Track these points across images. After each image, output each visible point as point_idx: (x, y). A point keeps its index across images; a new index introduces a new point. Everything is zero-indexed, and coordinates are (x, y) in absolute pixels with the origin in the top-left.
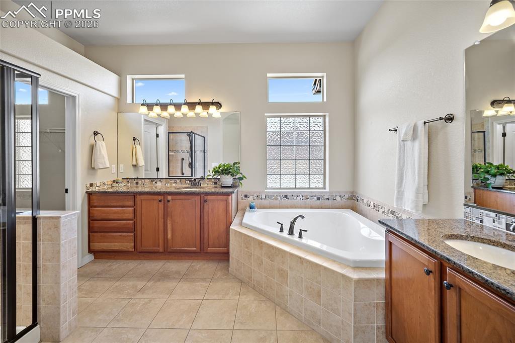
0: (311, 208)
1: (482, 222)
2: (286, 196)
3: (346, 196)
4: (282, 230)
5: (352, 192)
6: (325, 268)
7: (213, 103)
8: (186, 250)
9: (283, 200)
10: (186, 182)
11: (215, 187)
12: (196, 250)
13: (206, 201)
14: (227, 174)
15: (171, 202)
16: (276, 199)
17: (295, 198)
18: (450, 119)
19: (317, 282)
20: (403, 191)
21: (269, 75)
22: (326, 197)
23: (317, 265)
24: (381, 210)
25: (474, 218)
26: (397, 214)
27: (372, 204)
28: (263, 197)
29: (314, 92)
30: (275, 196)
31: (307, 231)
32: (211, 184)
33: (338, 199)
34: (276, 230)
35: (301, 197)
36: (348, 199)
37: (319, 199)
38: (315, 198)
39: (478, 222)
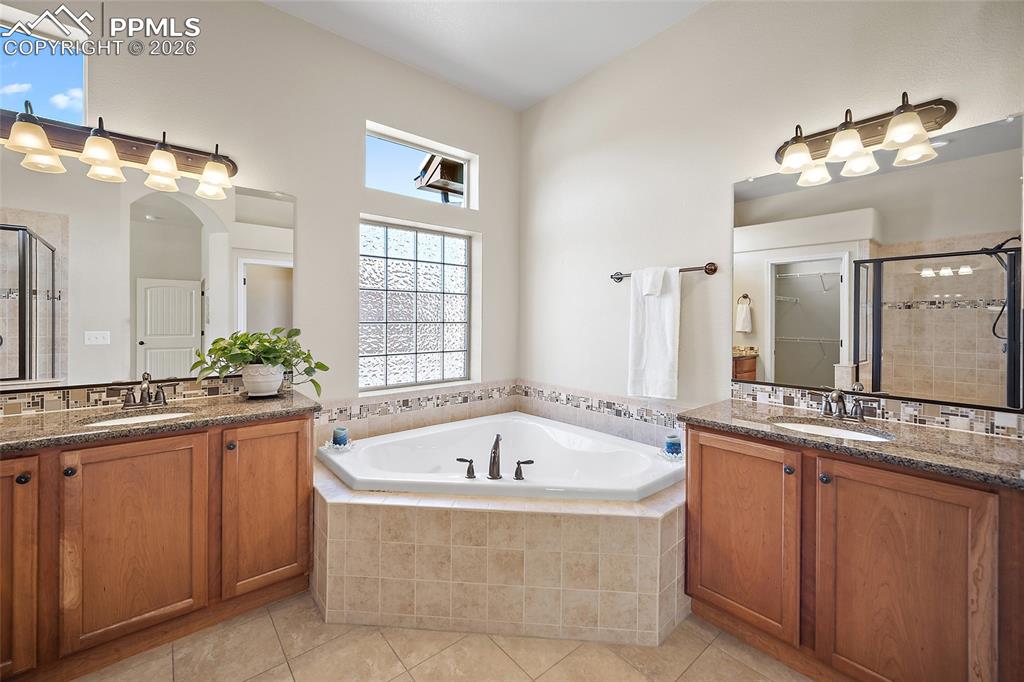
0: (453, 419)
1: (755, 399)
2: (406, 403)
3: (508, 389)
4: (471, 473)
5: (515, 381)
6: (608, 518)
7: (217, 157)
8: (155, 617)
9: (399, 411)
10: (94, 397)
11: (215, 403)
12: (192, 606)
13: (231, 447)
14: (273, 361)
15: (79, 472)
16: (385, 412)
17: (423, 404)
18: (711, 269)
19: (591, 550)
20: (644, 370)
21: (371, 125)
22: (477, 395)
23: (591, 517)
24: (583, 405)
25: (745, 396)
26: (617, 406)
27: (563, 397)
28: (356, 410)
29: (418, 183)
30: (383, 405)
31: (532, 462)
32: (199, 396)
33: (496, 395)
34: (459, 477)
35: (435, 400)
36: (509, 394)
37: (465, 400)
38: (460, 399)
39: (750, 400)
